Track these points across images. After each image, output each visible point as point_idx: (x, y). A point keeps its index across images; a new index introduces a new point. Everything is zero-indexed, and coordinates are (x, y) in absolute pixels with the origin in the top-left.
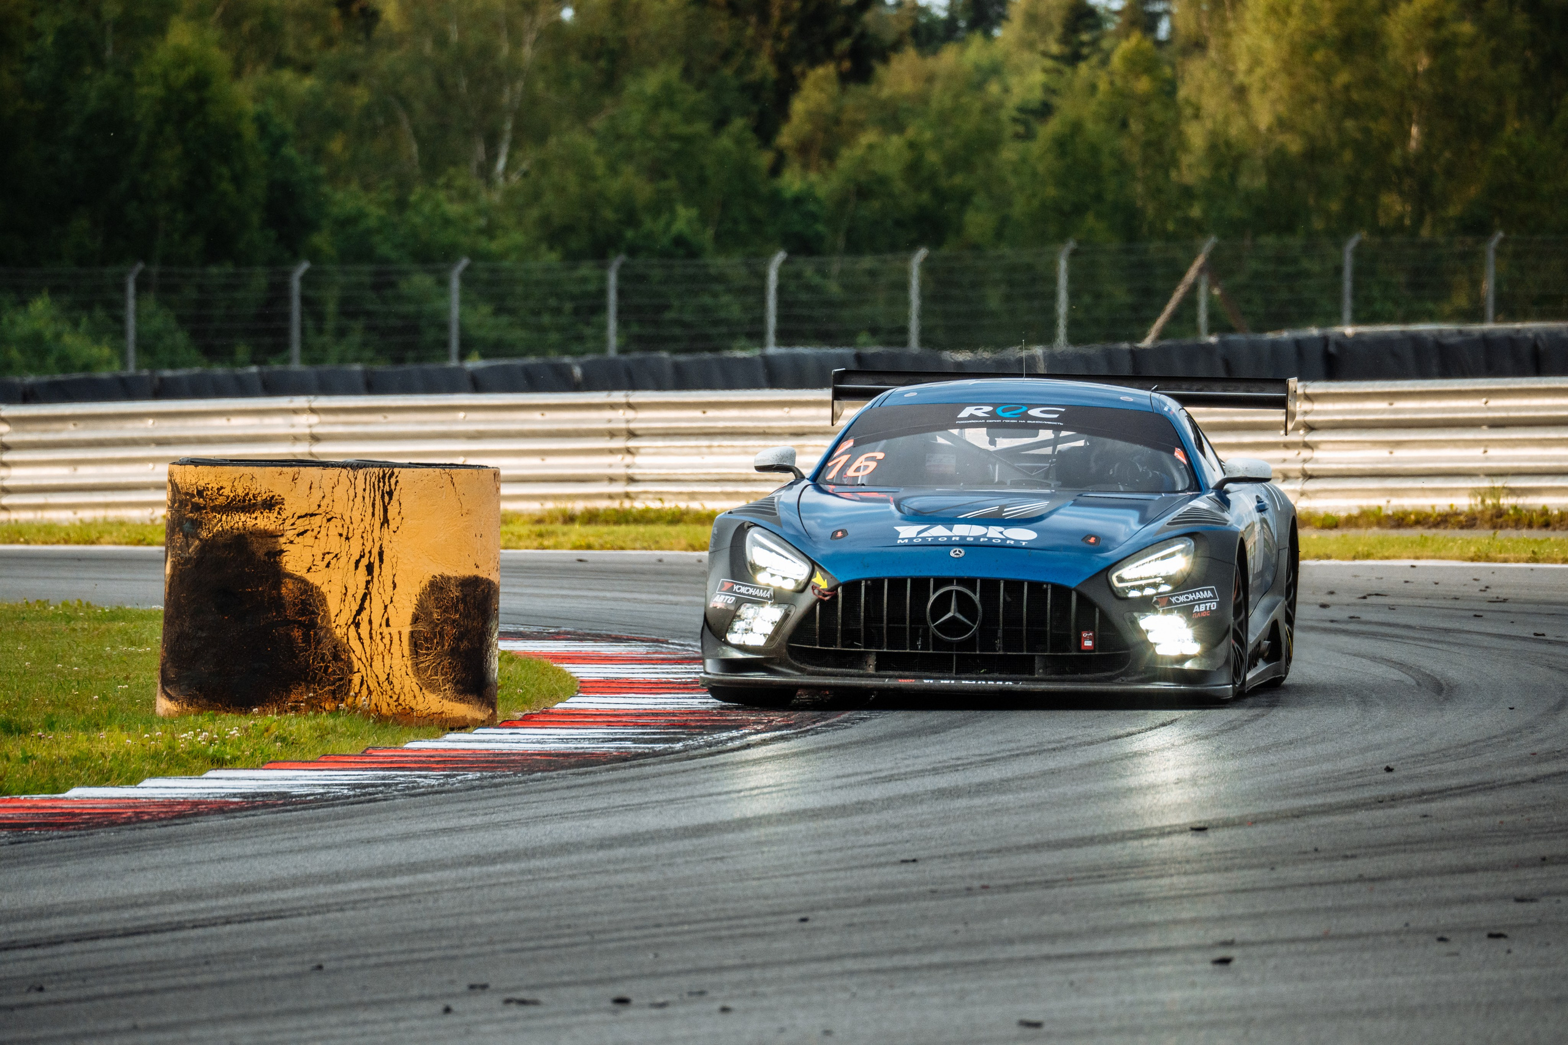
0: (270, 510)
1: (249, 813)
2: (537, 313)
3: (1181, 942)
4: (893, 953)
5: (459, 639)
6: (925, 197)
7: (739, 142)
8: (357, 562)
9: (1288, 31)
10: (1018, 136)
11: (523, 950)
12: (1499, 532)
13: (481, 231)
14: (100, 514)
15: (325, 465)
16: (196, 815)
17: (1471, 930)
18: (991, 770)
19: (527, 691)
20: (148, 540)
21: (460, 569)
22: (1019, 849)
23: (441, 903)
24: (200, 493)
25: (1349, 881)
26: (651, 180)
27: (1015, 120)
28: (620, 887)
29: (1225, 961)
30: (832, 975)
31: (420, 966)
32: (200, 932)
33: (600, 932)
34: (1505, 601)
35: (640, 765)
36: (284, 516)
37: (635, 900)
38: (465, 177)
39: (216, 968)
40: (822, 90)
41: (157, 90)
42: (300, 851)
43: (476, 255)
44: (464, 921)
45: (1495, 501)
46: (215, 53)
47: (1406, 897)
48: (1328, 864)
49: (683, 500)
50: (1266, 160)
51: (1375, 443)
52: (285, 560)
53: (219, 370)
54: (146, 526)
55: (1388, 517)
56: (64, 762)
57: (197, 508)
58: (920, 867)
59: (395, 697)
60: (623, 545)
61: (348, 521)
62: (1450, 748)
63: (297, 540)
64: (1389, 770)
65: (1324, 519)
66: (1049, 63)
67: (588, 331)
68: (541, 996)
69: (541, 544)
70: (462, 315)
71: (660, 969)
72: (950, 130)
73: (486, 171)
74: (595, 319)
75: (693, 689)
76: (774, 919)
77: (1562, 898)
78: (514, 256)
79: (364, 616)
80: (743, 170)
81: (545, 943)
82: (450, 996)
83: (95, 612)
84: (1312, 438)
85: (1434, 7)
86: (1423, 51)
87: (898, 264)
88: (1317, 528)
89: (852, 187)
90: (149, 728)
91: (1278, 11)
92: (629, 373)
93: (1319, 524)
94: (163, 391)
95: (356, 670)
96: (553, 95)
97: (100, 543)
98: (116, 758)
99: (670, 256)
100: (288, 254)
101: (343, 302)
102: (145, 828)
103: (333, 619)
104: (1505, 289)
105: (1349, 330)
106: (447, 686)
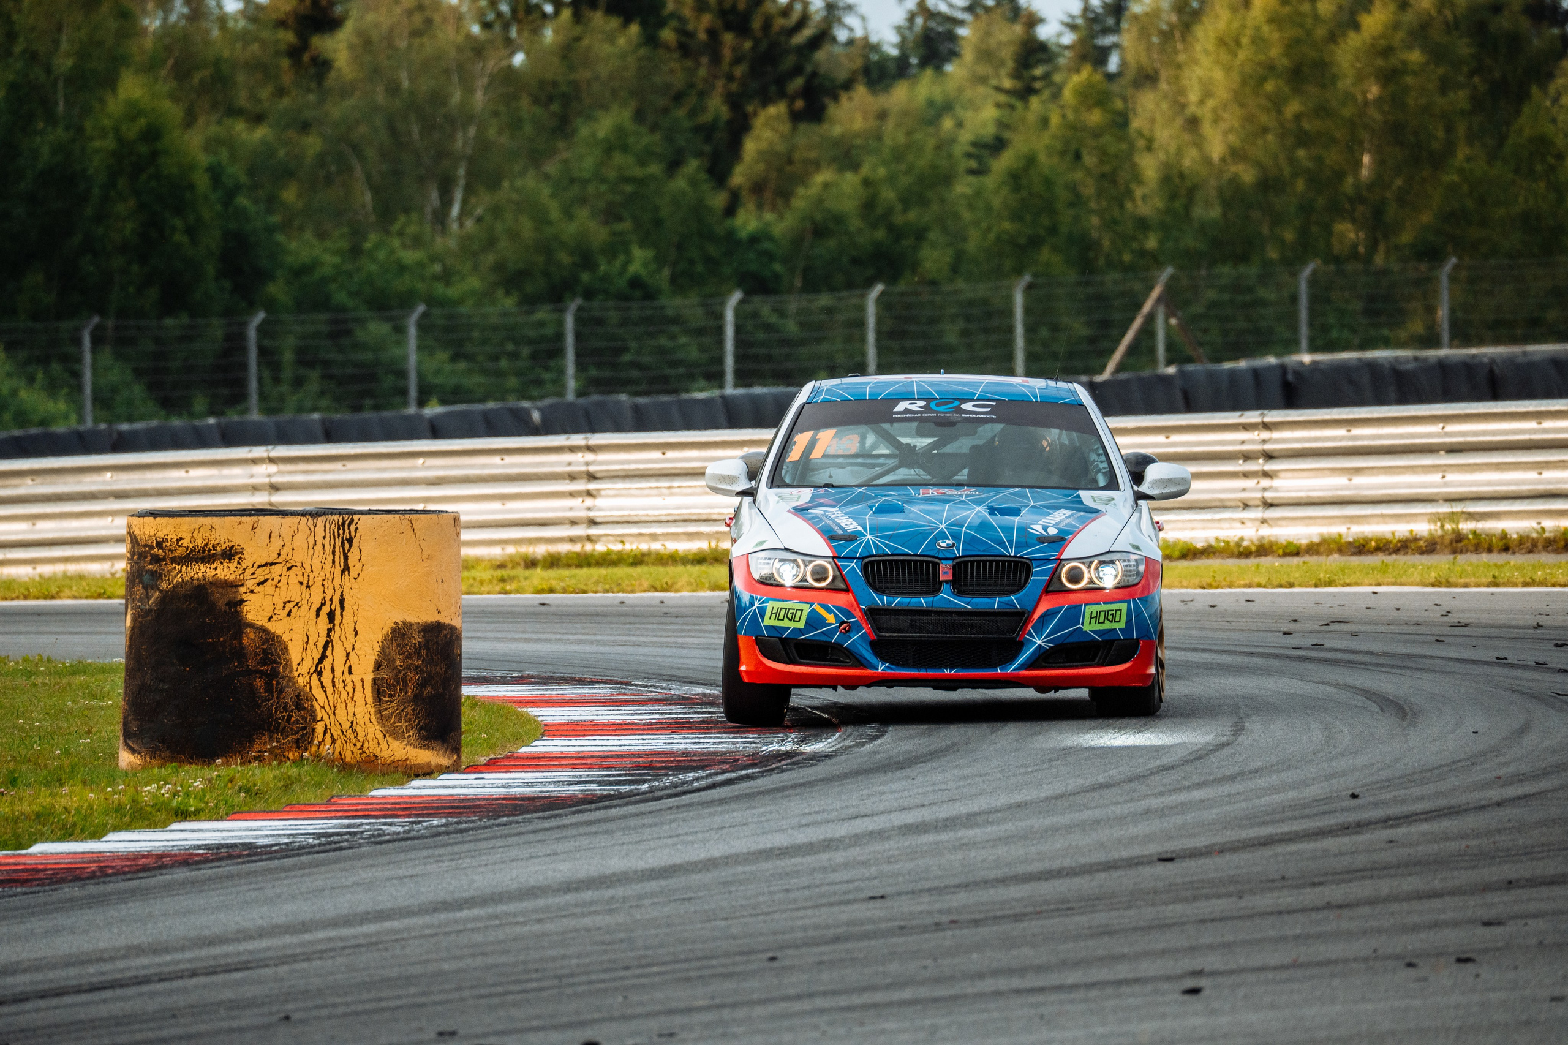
0: (230, 560)
1: (214, 864)
2: (495, 358)
3: (1151, 973)
4: (863, 990)
5: (422, 685)
6: (880, 234)
7: (693, 183)
8: (318, 610)
9: (1238, 62)
10: (972, 172)
11: (490, 995)
12: (1460, 557)
13: (435, 278)
14: (59, 568)
15: (284, 513)
16: (160, 868)
17: (1440, 955)
18: (958, 804)
19: (491, 735)
20: (108, 593)
21: (425, 615)
22: (987, 883)
23: (408, 950)
24: (159, 545)
25: (1317, 909)
26: (606, 223)
27: (969, 156)
28: (588, 930)
29: (1195, 991)
30: (803, 1014)
31: (387, 1015)
32: (166, 985)
33: (568, 976)
34: (1467, 625)
35: (606, 808)
36: (244, 566)
37: (603, 943)
38: (419, 224)
39: (182, 1021)
40: (773, 129)
41: (109, 144)
42: (265, 901)
43: (432, 301)
44: (431, 968)
45: (1454, 526)
46: (167, 104)
47: (1374, 924)
48: (1295, 892)
49: (646, 542)
50: (1220, 191)
51: (1334, 471)
52: (245, 609)
53: (176, 422)
54: (107, 579)
55: (1349, 543)
56: (27, 818)
57: (156, 559)
58: (889, 903)
59: (359, 745)
60: (585, 588)
61: (308, 569)
62: (1414, 774)
63: (257, 589)
64: (1354, 796)
65: (1286, 547)
66: (1002, 98)
67: (547, 376)
68: (510, 1041)
69: (503, 589)
70: (420, 363)
71: (629, 1012)
72: (903, 167)
73: (441, 218)
74: (552, 363)
75: (657, 729)
76: (744, 958)
77: (1530, 922)
78: (471, 302)
79: (327, 664)
80: (699, 210)
81: (512, 988)
82: (418, 1043)
83: (56, 667)
84: (1270, 466)
85: (1383, 36)
86: (1372, 80)
87: (854, 301)
88: (1279, 556)
89: (808, 225)
90: (112, 781)
91: (1228, 43)
92: (587, 415)
93: (1281, 552)
94: (121, 444)
95: (319, 718)
96: (504, 140)
97: (60, 598)
98: (80, 813)
99: (627, 298)
100: (243, 304)
101: (300, 351)
102: (110, 882)
103: (295, 667)
104: (1460, 315)
105: (1307, 358)
106: (411, 733)
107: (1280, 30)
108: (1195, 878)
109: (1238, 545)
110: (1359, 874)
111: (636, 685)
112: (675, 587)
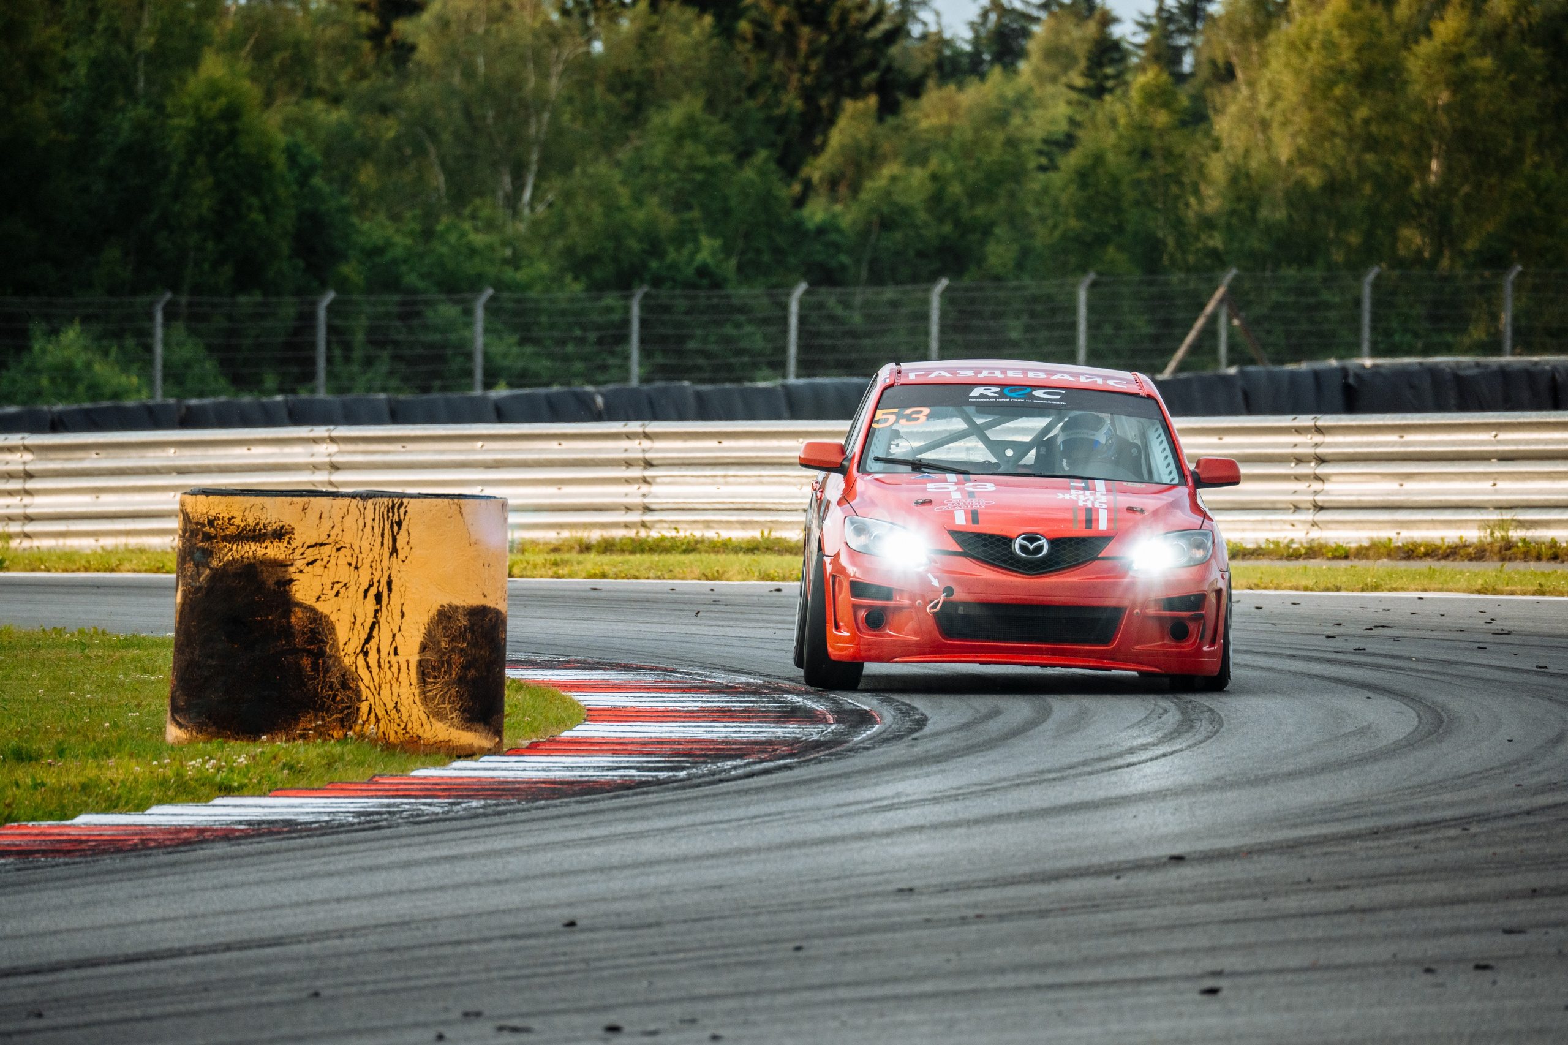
0: (280, 539)
1: (254, 840)
2: (563, 342)
3: (1171, 972)
4: (885, 981)
5: (466, 667)
6: (947, 228)
7: (762, 173)
8: (366, 592)
9: (1308, 65)
10: (1042, 168)
11: (518, 977)
12: (1507, 564)
13: (506, 262)
14: (121, 541)
15: (335, 495)
16: (201, 842)
17: (1459, 961)
18: (990, 800)
19: (535, 719)
20: (167, 568)
21: (467, 598)
22: (1015, 879)
23: (439, 930)
24: (211, 523)
25: (1338, 912)
26: (675, 211)
27: (1040, 153)
28: (618, 914)
29: (1213, 991)
30: (825, 1004)
31: (416, 993)
32: (199, 959)
33: (595, 960)
34: (1510, 633)
35: (643, 793)
36: (294, 545)
37: (632, 928)
38: (491, 208)
39: (214, 994)
40: (858, 123)
41: (188, 121)
42: (302, 878)
43: (499, 285)
44: (461, 948)
45: (1503, 533)
46: (246, 84)
47: (1396, 928)
48: (1320, 895)
49: (698, 529)
50: (1287, 193)
51: (1385, 475)
52: (294, 588)
53: (246, 399)
54: (167, 553)
55: (1399, 548)
56: (73, 789)
57: (208, 537)
58: (916, 896)
59: (403, 725)
60: (637, 574)
61: (357, 550)
62: (1446, 780)
63: (306, 569)
65: (1336, 550)
66: (1074, 96)
67: (611, 361)
68: (534, 1023)
69: (555, 573)
70: (486, 345)
71: (653, 997)
72: (972, 163)
73: (513, 201)
74: (618, 349)
75: (699, 717)
76: (770, 947)
77: (1550, 930)
78: (539, 287)
79: (373, 644)
80: (767, 201)
81: (539, 970)
82: (444, 1023)
83: (110, 640)
84: (1322, 470)
85: (1455, 43)
86: (1442, 86)
87: (920, 295)
88: (1329, 559)
89: (875, 218)
90: (158, 756)
91: (1299, 47)
92: (651, 402)
93: (1330, 555)
94: (190, 420)
95: (364, 698)
96: (578, 126)
97: (120, 571)
98: (125, 786)
99: (694, 286)
100: (316, 284)
101: (371, 331)
102: (150, 855)
103: (341, 647)
104: (1523, 322)
105: (1368, 362)
106: (454, 715)
107: (1351, 35)
109: (1288, 547)
110: (1385, 879)
111: (681, 673)
112: (726, 576)
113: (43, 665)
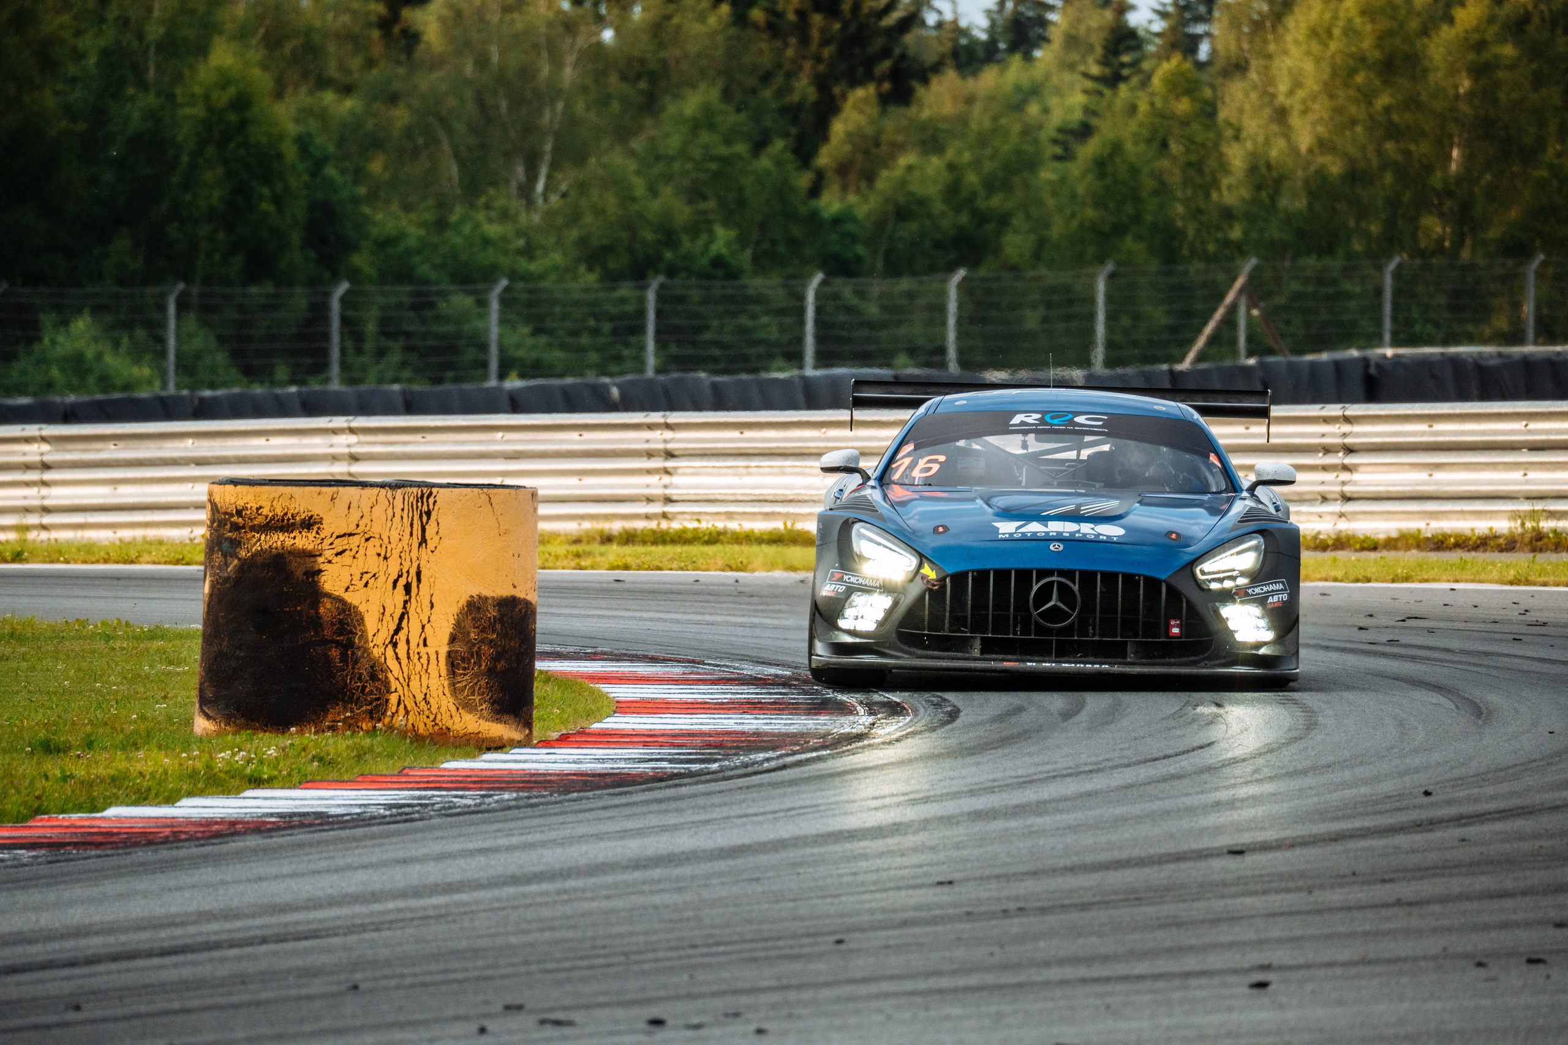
0: (309, 529)
1: (286, 832)
2: (575, 333)
3: (1219, 965)
4: (928, 975)
5: (496, 659)
6: (964, 218)
7: (779, 163)
8: (395, 582)
9: (1329, 53)
10: (1058, 158)
11: (557, 970)
12: (1539, 556)
13: (521, 252)
14: (139, 533)
15: (364, 485)
16: (233, 834)
17: (1510, 955)
18: (1028, 791)
19: (564, 711)
20: (187, 559)
21: (498, 589)
22: (1055, 871)
23: (477, 923)
24: (239, 513)
25: (1386, 905)
26: (690, 201)
27: (1055, 142)
28: (656, 907)
29: (1262, 985)
30: (869, 997)
31: (455, 986)
32: (236, 951)
33: (635, 953)
34: (1545, 624)
35: (676, 786)
36: (322, 536)
37: (671, 921)
38: (505, 198)
39: (252, 987)
40: (861, 111)
41: (199, 111)
42: (336, 871)
43: (514, 275)
44: (499, 941)
45: (1534, 524)
46: (257, 73)
47: (1444, 922)
48: (1365, 888)
49: (720, 520)
50: (1307, 181)
51: (1414, 466)
52: (323, 579)
53: (258, 390)
54: (186, 545)
55: (1428, 539)
56: (103, 781)
57: (236, 527)
58: (956, 888)
59: (432, 717)
60: (660, 565)
61: (386, 541)
62: (1488, 772)
63: (335, 559)
64: (1427, 793)
65: (1364, 541)
66: (1089, 84)
67: (626, 352)
68: (577, 1016)
69: (578, 564)
70: (501, 336)
71: (695, 990)
72: (988, 151)
73: (526, 191)
74: (633, 339)
75: (729, 709)
76: (811, 940)
78: (553, 277)
79: (402, 635)
80: (783, 191)
81: (579, 963)
82: (486, 1016)
83: (134, 631)
84: (1350, 460)
85: (1476, 30)
86: (1464, 74)
87: (936, 286)
88: (1356, 551)
89: (891, 208)
90: (187, 747)
91: (1319, 34)
92: (667, 393)
93: (1358, 546)
94: (203, 411)
95: (393, 689)
96: (592, 116)
97: (140, 563)
98: (154, 778)
99: (709, 277)
100: (327, 275)
101: (383, 322)
102: (183, 847)
103: (370, 638)
104: (1545, 311)
105: (1389, 352)
106: (484, 706)
107: (1373, 21)
108: (1263, 872)
109: (1315, 537)
110: (1430, 872)
111: (709, 664)
112: (750, 567)
113: (68, 657)
